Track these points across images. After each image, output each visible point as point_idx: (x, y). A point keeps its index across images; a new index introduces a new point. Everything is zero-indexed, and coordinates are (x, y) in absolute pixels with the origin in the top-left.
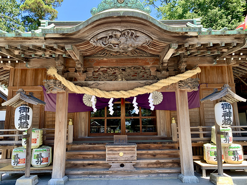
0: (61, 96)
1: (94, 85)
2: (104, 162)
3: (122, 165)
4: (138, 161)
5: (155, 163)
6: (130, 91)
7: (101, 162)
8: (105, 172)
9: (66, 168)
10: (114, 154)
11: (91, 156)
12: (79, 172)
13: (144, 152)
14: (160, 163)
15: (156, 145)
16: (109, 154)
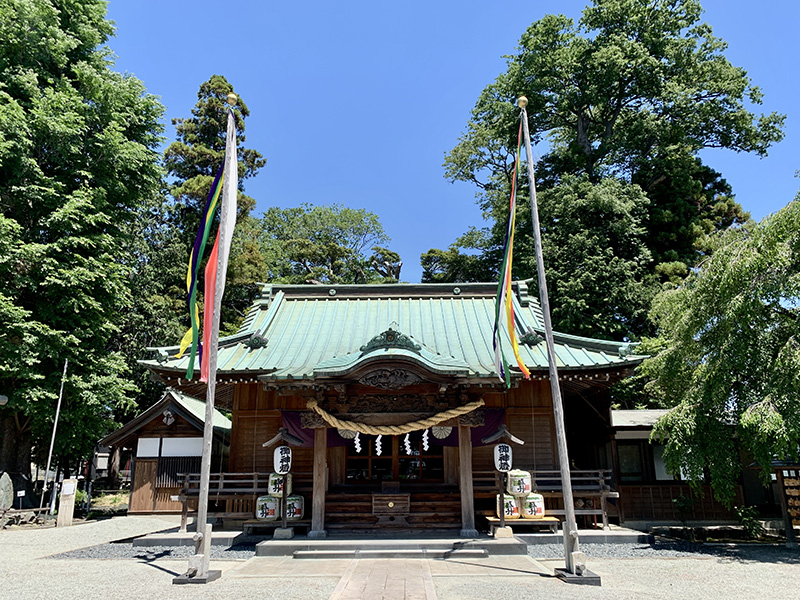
0: (320, 432)
1: (359, 419)
2: (370, 515)
3: (392, 519)
4: (412, 514)
5: (433, 517)
6: (402, 427)
7: (366, 515)
8: (371, 526)
9: (325, 523)
10: (382, 505)
11: (353, 509)
12: (341, 526)
13: (420, 503)
14: (440, 517)
15: (437, 496)
16: (376, 504)
